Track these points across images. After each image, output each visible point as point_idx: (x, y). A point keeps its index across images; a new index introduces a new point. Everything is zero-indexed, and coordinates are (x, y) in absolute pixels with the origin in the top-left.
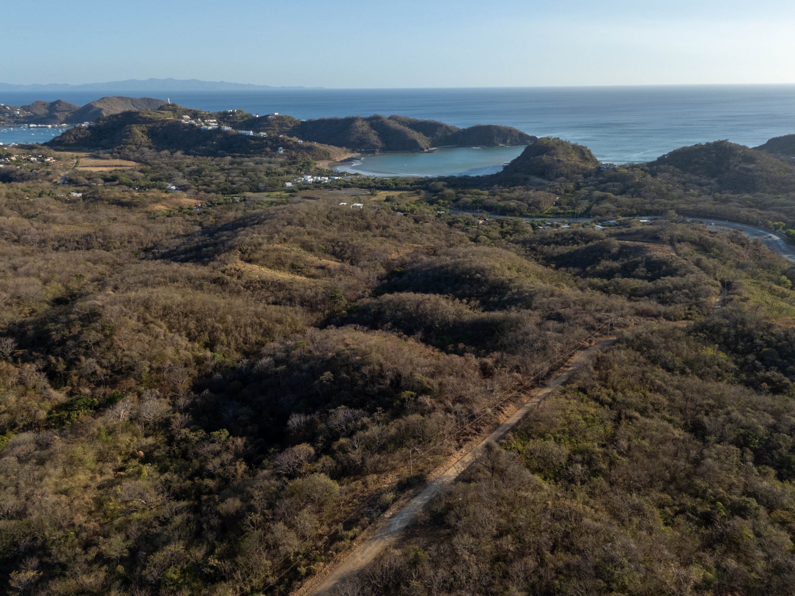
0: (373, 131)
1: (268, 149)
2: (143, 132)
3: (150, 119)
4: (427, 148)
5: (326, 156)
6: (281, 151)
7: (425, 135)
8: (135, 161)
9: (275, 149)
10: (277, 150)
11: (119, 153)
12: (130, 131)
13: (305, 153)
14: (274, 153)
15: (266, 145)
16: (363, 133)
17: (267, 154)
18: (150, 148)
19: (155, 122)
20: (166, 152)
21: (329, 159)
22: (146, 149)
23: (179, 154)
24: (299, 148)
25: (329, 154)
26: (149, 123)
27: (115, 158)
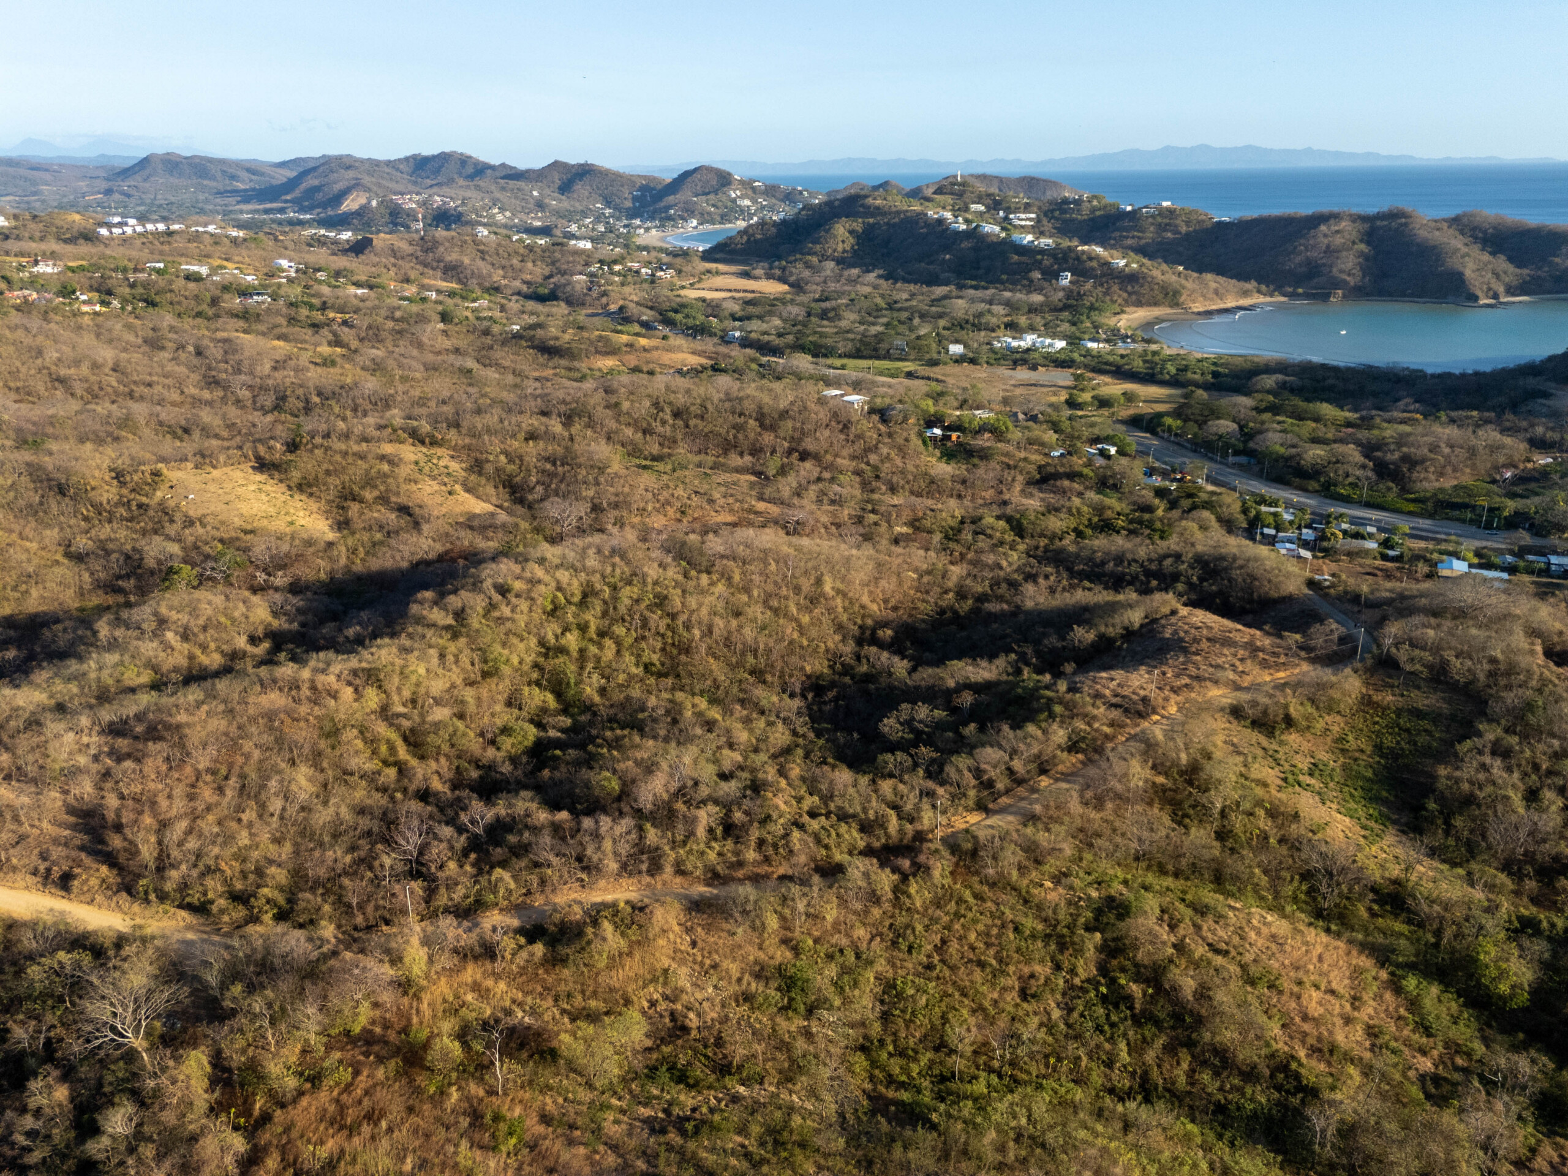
0: (1362, 247)
1: (1037, 275)
2: (851, 232)
3: (877, 208)
4: (1496, 296)
5: (1170, 296)
6: (1066, 279)
7: (1511, 259)
8: (791, 285)
9: (1052, 275)
10: (1057, 276)
11: (784, 269)
12: (827, 231)
13: (1115, 288)
14: (1046, 284)
15: (1038, 265)
16: (1329, 251)
17: (1031, 288)
18: (840, 261)
19: (884, 214)
20: (855, 271)
21: (1176, 304)
22: (830, 265)
23: (871, 277)
24: (1108, 274)
25: (1176, 293)
26: (872, 215)
27: (769, 277)
